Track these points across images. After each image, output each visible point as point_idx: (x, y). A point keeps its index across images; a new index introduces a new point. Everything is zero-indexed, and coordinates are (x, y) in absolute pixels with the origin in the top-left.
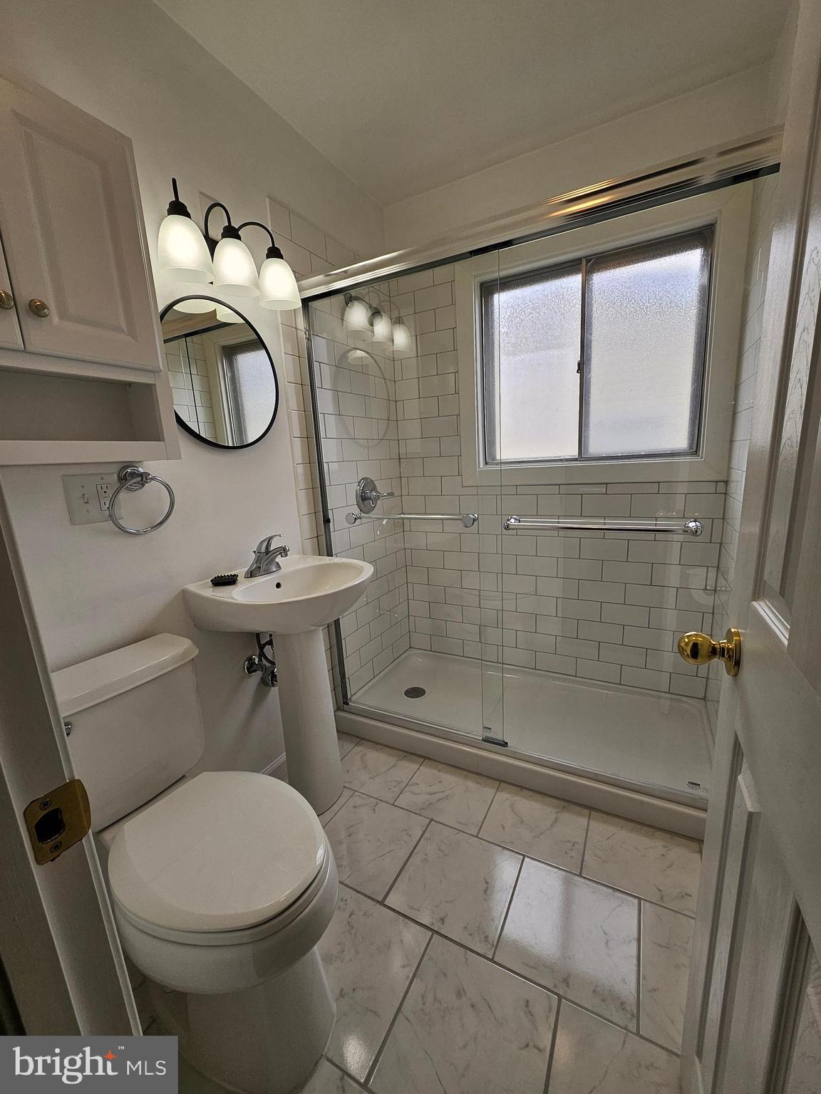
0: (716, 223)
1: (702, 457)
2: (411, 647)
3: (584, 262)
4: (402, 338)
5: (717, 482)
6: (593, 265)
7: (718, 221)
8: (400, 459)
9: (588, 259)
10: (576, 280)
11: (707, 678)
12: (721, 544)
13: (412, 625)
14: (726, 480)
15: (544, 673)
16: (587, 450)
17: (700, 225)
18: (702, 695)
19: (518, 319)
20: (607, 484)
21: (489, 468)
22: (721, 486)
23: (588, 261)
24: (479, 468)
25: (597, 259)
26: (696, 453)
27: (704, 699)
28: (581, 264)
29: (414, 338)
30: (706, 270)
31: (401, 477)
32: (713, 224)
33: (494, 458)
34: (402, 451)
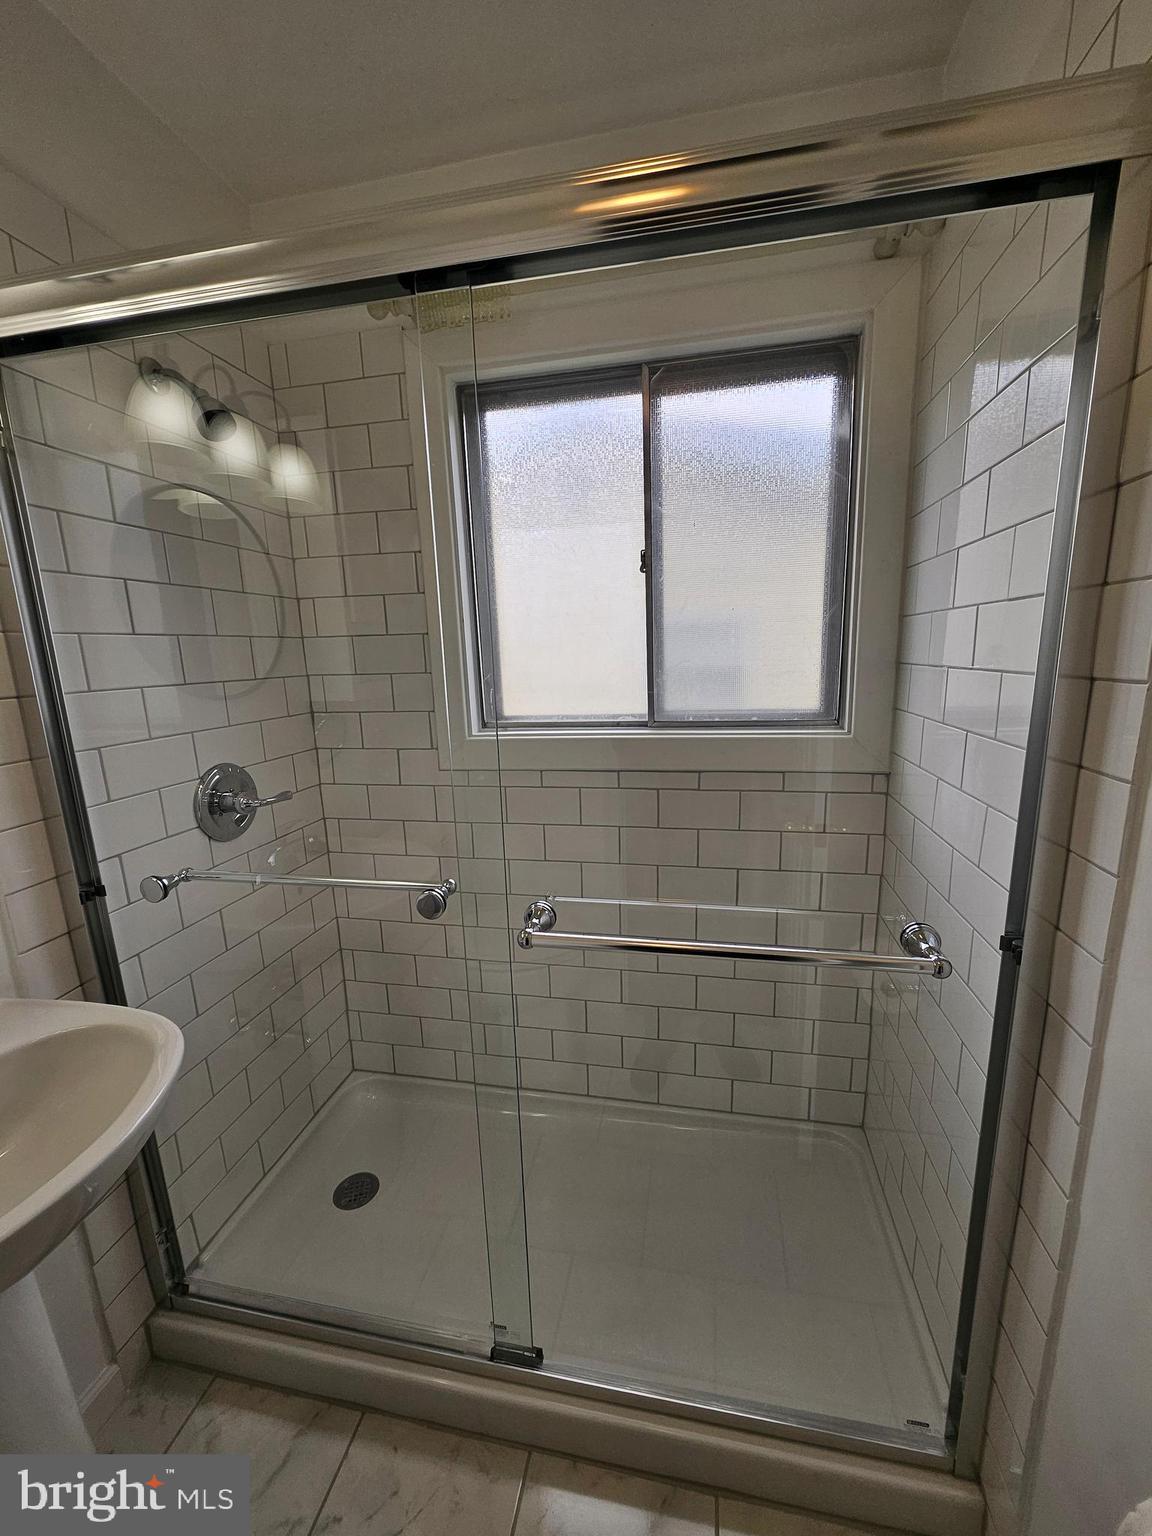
0: (861, 334)
1: (849, 731)
2: (354, 1070)
3: (646, 371)
4: (293, 474)
5: (873, 774)
6: (660, 380)
7: (867, 331)
8: (312, 713)
9: (653, 366)
10: (631, 405)
11: (866, 1093)
12: (882, 876)
13: (355, 1027)
14: (887, 771)
15: (601, 1102)
16: (661, 709)
17: (836, 333)
18: (858, 1122)
19: (532, 463)
20: (700, 772)
21: (490, 734)
22: (880, 784)
23: (652, 372)
24: (470, 735)
25: (668, 370)
26: (838, 722)
27: (862, 1127)
28: (640, 375)
29: (327, 476)
30: (846, 414)
31: (316, 749)
32: (857, 336)
33: (498, 715)
34: (317, 696)
